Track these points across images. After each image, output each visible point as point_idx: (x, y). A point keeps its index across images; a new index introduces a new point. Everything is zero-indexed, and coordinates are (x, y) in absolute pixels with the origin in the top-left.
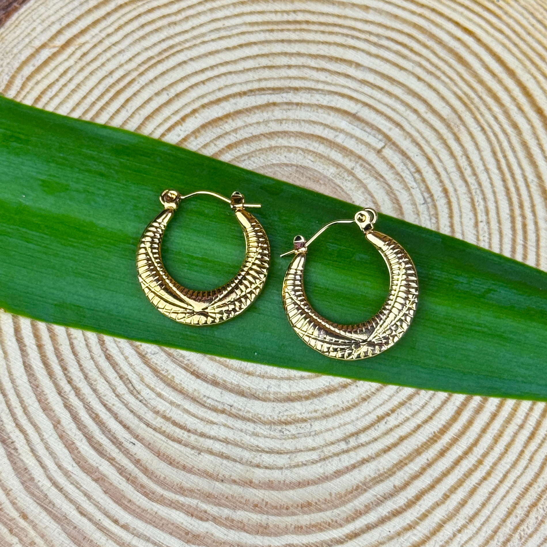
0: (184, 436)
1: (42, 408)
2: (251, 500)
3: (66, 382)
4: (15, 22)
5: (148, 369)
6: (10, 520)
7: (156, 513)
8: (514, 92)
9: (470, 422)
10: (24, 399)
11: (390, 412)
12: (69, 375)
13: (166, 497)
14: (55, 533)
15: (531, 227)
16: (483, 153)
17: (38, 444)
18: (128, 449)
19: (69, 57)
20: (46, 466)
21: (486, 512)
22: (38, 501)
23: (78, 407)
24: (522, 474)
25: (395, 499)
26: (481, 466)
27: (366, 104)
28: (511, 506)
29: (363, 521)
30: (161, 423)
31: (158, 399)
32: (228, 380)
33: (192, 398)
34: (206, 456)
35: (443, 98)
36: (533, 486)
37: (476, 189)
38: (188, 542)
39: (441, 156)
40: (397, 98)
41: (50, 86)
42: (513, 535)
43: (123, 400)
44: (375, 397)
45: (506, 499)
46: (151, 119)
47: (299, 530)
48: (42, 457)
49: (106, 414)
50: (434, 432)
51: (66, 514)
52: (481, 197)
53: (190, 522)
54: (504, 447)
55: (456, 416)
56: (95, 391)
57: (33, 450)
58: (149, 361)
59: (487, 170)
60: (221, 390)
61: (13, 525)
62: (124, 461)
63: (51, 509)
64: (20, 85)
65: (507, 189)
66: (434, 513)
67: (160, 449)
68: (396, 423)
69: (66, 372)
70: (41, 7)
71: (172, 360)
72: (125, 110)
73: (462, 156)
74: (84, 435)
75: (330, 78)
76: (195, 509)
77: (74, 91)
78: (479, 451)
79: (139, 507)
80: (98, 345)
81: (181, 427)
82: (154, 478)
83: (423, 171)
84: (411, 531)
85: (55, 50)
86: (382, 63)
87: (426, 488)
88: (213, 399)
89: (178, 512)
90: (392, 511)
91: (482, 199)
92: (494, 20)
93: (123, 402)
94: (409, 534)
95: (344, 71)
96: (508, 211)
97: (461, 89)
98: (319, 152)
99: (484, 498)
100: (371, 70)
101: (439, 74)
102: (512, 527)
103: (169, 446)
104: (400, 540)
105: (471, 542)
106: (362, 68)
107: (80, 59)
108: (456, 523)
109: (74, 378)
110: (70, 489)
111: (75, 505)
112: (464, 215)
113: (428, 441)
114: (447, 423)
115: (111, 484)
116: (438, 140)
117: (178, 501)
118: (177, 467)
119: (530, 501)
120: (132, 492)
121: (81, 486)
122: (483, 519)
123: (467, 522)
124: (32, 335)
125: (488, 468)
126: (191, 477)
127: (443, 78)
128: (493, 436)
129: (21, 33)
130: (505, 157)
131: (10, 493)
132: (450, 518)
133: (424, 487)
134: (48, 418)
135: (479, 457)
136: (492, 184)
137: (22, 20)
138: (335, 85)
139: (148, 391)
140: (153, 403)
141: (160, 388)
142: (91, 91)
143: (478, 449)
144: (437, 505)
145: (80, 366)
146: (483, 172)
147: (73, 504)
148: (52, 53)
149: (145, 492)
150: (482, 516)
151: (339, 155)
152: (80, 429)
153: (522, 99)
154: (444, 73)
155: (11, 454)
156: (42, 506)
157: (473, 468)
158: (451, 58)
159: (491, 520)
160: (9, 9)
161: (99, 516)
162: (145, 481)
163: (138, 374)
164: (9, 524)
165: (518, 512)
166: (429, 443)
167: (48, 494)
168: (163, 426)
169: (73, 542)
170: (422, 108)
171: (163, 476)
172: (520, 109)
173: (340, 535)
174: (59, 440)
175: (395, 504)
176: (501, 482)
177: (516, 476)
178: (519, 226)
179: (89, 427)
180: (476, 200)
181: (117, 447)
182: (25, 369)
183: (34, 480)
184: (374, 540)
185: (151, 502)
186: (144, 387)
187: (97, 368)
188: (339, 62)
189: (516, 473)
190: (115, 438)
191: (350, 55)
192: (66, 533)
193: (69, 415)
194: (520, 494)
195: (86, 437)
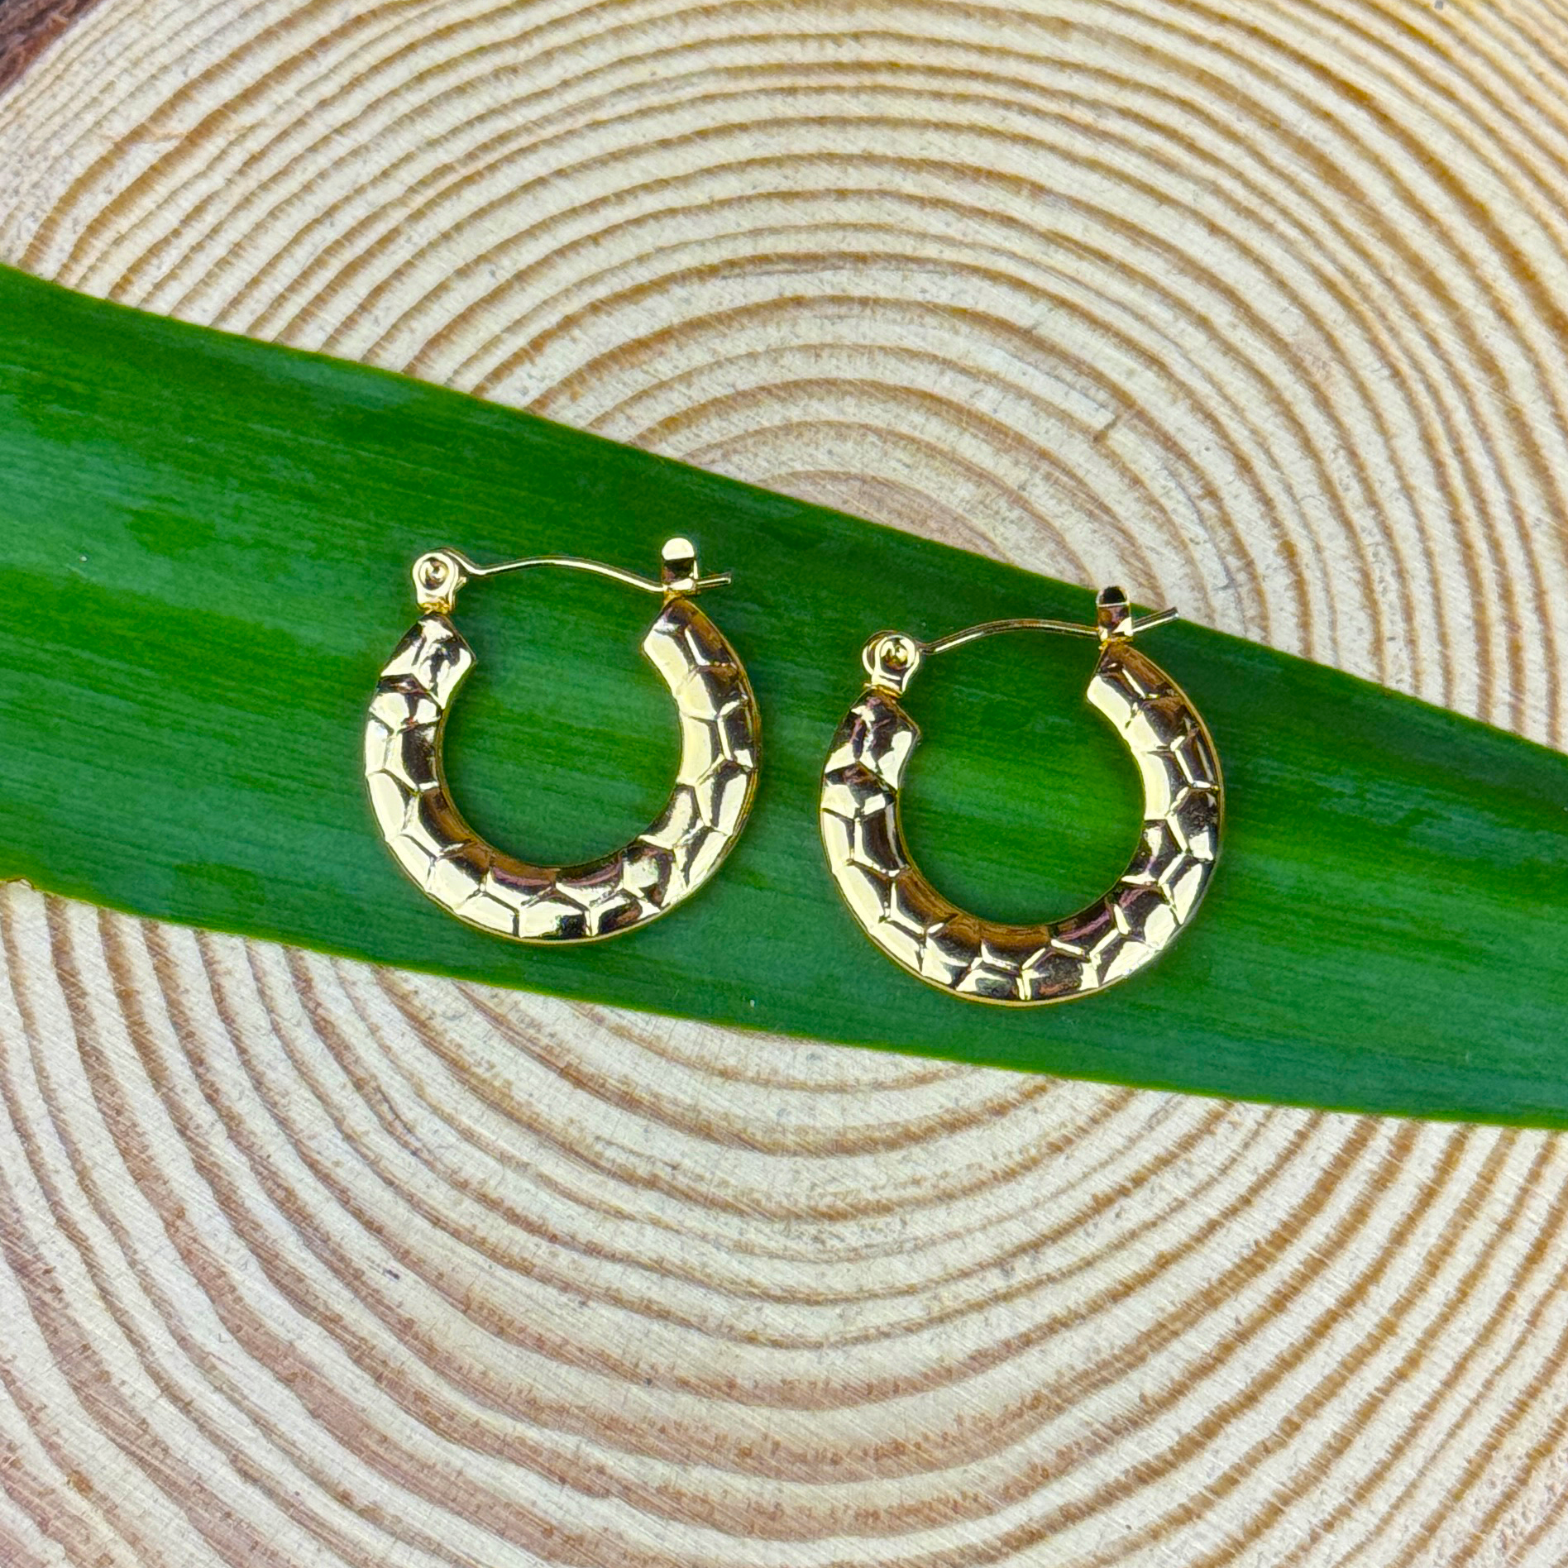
0: (540, 1252)
1: (132, 1172)
2: (731, 1439)
3: (199, 1096)
4: (53, 65)
5: (435, 1060)
6: (40, 1495)
7: (460, 1473)
8: (1485, 267)
9: (1360, 1214)
10: (80, 1146)
11: (1129, 1185)
12: (209, 1076)
13: (488, 1427)
14: (170, 1530)
15: (1534, 654)
16: (1398, 443)
17: (119, 1275)
18: (378, 1291)
19: (211, 166)
20: (144, 1338)
21: (1405, 1470)
22: (119, 1440)
23: (237, 1169)
24: (1508, 1362)
25: (1144, 1434)
26: (1392, 1340)
27: (1061, 303)
28: (1478, 1453)
29: (1052, 1496)
30: (472, 1215)
31: (466, 1147)
32: (663, 1092)
33: (563, 1145)
34: (603, 1312)
35: (1281, 284)
36: (1540, 1396)
37: (1377, 544)
38: (551, 1556)
39: (1275, 450)
40: (1150, 284)
41: (155, 250)
42: (1483, 1536)
43: (364, 1150)
44: (1085, 1143)
45: (1464, 1434)
46: (444, 344)
47: (869, 1521)
48: (132, 1312)
49: (315, 1190)
50: (1257, 1243)
51: (199, 1478)
52: (1390, 567)
53: (556, 1499)
54: (1457, 1284)
55: (1319, 1196)
56: (283, 1123)
57: (105, 1294)
58: (439, 1039)
59: (1407, 491)
60: (645, 1122)
61: (48, 1509)
62: (366, 1324)
63: (157, 1463)
64: (69, 248)
65: (1466, 546)
66: (1256, 1473)
67: (469, 1290)
68: (1148, 1215)
69: (201, 1070)
70: (128, 23)
71: (505, 1036)
72: (372, 317)
73: (1335, 452)
74: (252, 1251)
75: (956, 227)
76: (572, 1463)
77: (223, 263)
78: (1383, 1297)
79: (411, 1457)
80: (293, 990)
81: (533, 1228)
82: (452, 1373)
83: (1225, 493)
84: (1190, 1525)
85: (168, 146)
86: (1107, 184)
87: (1233, 1404)
88: (622, 1148)
89: (521, 1472)
90: (1134, 1467)
91: (1393, 573)
92: (1427, 60)
93: (364, 1156)
94: (1185, 1533)
95: (999, 207)
96: (1467, 607)
97: (1334, 260)
98: (926, 438)
99: (1400, 1431)
100: (1076, 204)
101: (1269, 214)
102: (1480, 1515)
103: (496, 1283)
104: (1157, 1552)
105: (1362, 1558)
106: (1049, 199)
107: (241, 172)
108: (1321, 1502)
109: (225, 1086)
110: (213, 1404)
111: (228, 1453)
112: (1342, 620)
113: (1239, 1267)
114: (1294, 1216)
115: (330, 1391)
116: (1267, 404)
117: (522, 1442)
118: (521, 1343)
119: (1531, 1440)
120: (391, 1414)
121: (246, 1398)
122: (1397, 1491)
123: (1351, 1501)
124: (104, 965)
125: (1411, 1344)
126: (559, 1371)
127: (1283, 226)
128: (1424, 1254)
129: (72, 99)
130: (1460, 452)
131: (41, 1415)
132: (1300, 1488)
133: (1227, 1398)
134: (151, 1200)
135: (1384, 1312)
136: (1421, 530)
137: (74, 60)
138: (972, 246)
139: (438, 1124)
140: (451, 1159)
141: (470, 1117)
142: (272, 264)
143: (1381, 1291)
144: (1266, 1450)
145: (242, 1051)
146: (1397, 495)
147: (221, 1449)
148: (159, 156)
149: (428, 1413)
150: (1394, 1482)
151: (984, 446)
152: (240, 1233)
153: (1509, 289)
154: (1284, 212)
155: (44, 1303)
156: (132, 1454)
157: (1369, 1346)
158: (1305, 169)
159: (1421, 1495)
160: (39, 29)
161: (294, 1482)
162: (428, 1382)
163: (409, 1077)
164: (38, 1506)
165: (1497, 1471)
166: (1242, 1274)
167: (149, 1420)
168: (480, 1225)
169: (222, 1555)
170: (1221, 314)
171: (481, 1367)
172: (1503, 315)
173: (988, 1536)
174: (180, 1263)
175: (1144, 1449)
176: (1449, 1383)
177: (1492, 1367)
178: (1499, 652)
179: (265, 1226)
180: (1376, 575)
181: (348, 1285)
182: (84, 1062)
183: (108, 1380)
184: (1082, 1552)
185: (445, 1443)
186: (426, 1113)
187: (290, 1058)
188: (983, 180)
189: (1491, 1361)
190: (342, 1259)
191: (1015, 161)
192: (200, 1531)
193: (208, 1193)
194: (1502, 1419)
195: (258, 1256)
